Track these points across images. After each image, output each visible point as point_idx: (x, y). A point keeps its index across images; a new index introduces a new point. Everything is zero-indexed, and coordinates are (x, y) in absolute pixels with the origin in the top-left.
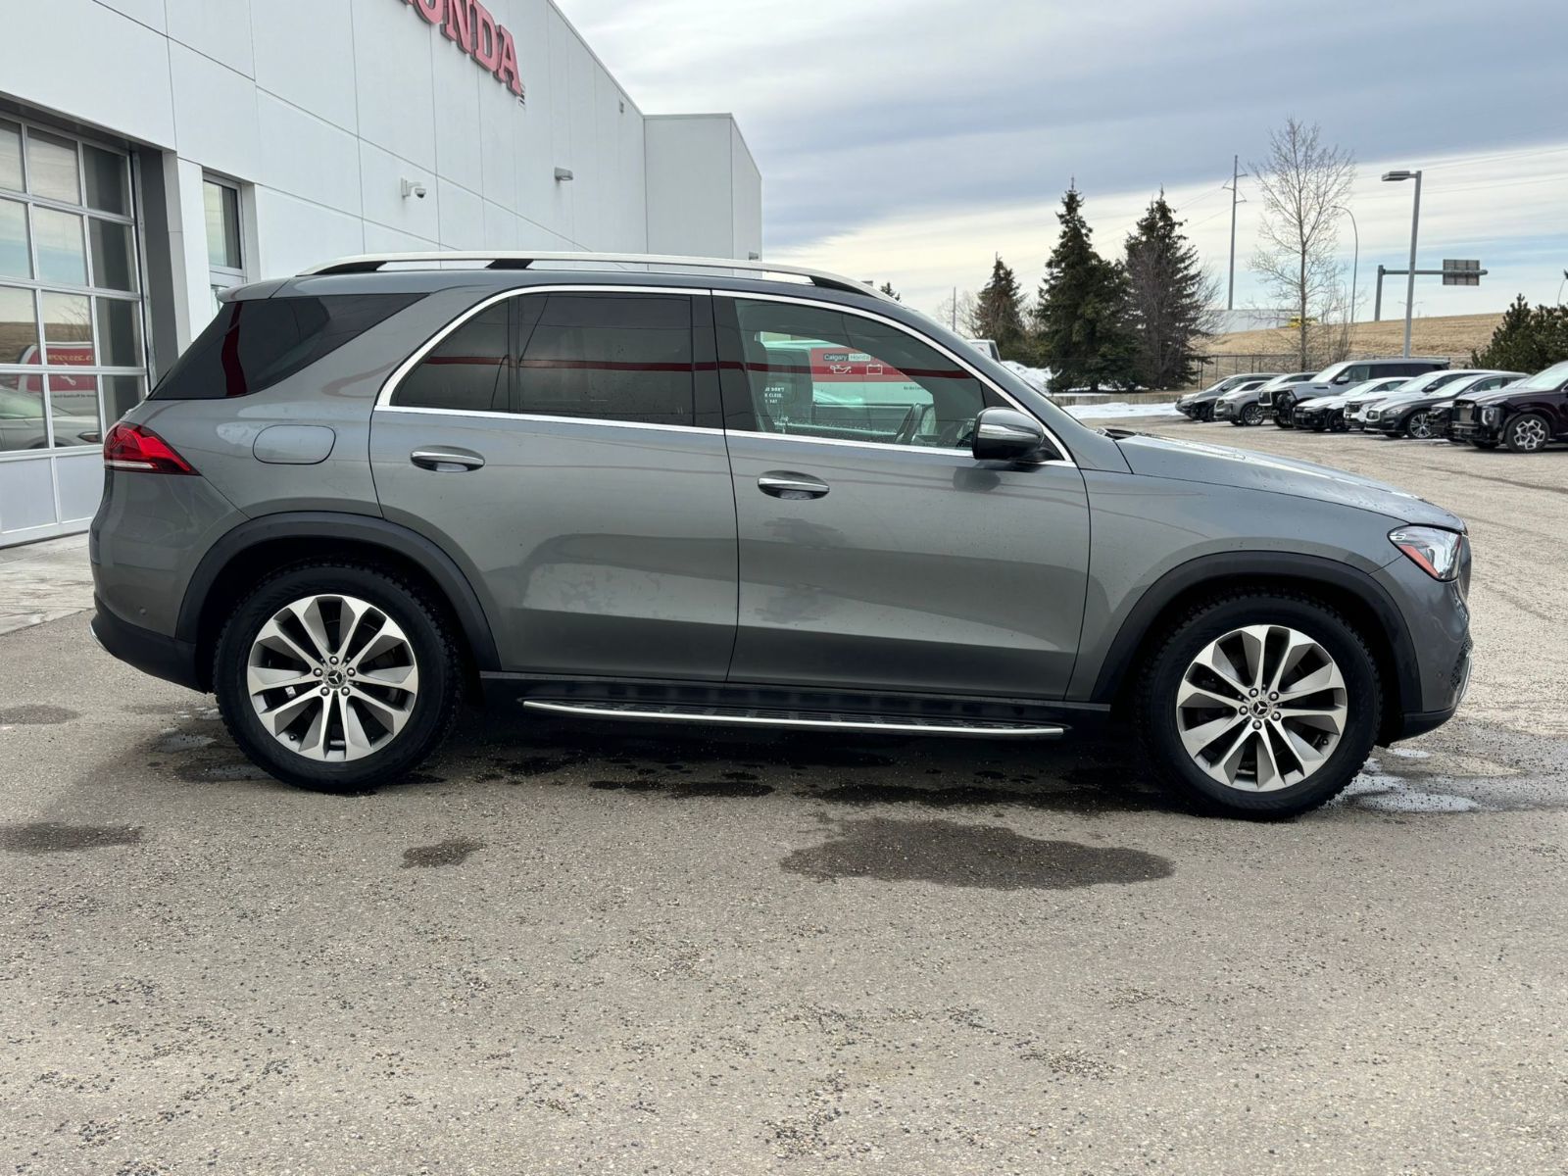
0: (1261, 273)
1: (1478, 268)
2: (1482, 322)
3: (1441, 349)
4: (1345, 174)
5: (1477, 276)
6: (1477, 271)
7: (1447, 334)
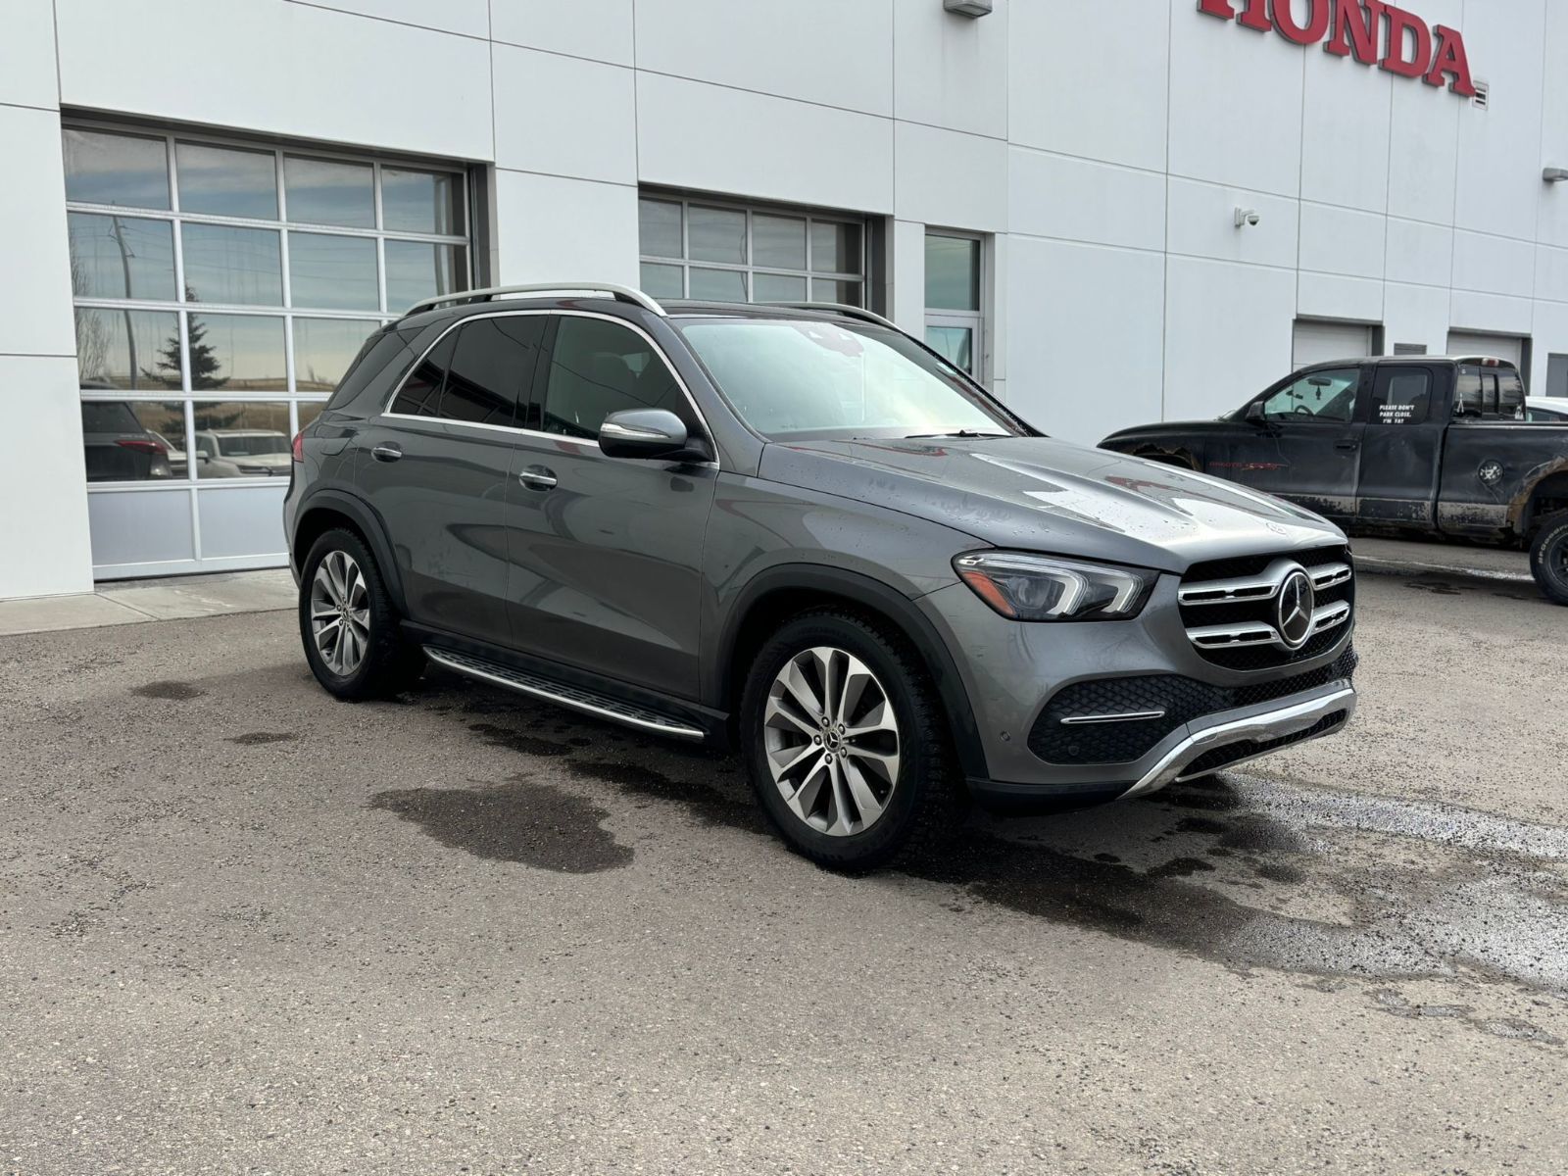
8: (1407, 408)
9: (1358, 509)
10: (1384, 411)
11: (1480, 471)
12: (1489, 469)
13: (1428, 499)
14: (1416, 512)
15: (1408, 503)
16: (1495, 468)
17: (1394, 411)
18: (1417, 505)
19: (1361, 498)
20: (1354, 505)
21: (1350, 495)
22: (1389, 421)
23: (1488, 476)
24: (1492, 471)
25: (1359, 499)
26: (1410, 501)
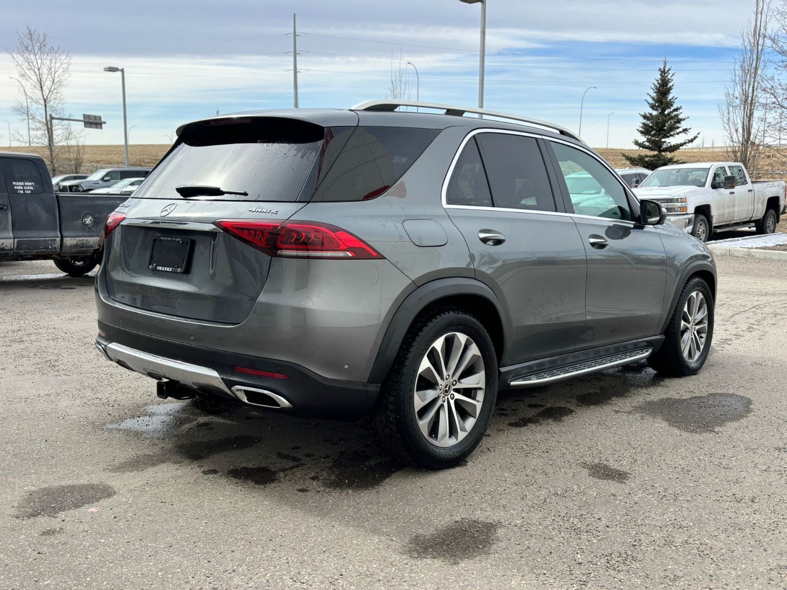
0: (21, 115)
1: (101, 120)
2: (119, 149)
3: (102, 162)
4: (65, 63)
5: (100, 124)
6: (100, 122)
7: (103, 154)
8: (30, 184)
9: (15, 246)
10: (16, 186)
11: (82, 220)
12: (87, 218)
13: (58, 237)
14: (51, 245)
15: (47, 240)
16: (90, 218)
17: (23, 186)
18: (52, 241)
19: (18, 240)
20: (12, 244)
21: (10, 238)
22: (22, 192)
23: (87, 222)
24: (89, 219)
25: (16, 240)
26: (48, 239)
